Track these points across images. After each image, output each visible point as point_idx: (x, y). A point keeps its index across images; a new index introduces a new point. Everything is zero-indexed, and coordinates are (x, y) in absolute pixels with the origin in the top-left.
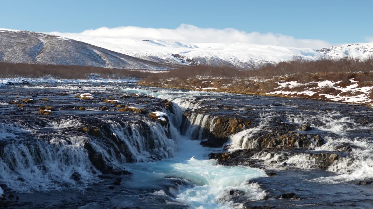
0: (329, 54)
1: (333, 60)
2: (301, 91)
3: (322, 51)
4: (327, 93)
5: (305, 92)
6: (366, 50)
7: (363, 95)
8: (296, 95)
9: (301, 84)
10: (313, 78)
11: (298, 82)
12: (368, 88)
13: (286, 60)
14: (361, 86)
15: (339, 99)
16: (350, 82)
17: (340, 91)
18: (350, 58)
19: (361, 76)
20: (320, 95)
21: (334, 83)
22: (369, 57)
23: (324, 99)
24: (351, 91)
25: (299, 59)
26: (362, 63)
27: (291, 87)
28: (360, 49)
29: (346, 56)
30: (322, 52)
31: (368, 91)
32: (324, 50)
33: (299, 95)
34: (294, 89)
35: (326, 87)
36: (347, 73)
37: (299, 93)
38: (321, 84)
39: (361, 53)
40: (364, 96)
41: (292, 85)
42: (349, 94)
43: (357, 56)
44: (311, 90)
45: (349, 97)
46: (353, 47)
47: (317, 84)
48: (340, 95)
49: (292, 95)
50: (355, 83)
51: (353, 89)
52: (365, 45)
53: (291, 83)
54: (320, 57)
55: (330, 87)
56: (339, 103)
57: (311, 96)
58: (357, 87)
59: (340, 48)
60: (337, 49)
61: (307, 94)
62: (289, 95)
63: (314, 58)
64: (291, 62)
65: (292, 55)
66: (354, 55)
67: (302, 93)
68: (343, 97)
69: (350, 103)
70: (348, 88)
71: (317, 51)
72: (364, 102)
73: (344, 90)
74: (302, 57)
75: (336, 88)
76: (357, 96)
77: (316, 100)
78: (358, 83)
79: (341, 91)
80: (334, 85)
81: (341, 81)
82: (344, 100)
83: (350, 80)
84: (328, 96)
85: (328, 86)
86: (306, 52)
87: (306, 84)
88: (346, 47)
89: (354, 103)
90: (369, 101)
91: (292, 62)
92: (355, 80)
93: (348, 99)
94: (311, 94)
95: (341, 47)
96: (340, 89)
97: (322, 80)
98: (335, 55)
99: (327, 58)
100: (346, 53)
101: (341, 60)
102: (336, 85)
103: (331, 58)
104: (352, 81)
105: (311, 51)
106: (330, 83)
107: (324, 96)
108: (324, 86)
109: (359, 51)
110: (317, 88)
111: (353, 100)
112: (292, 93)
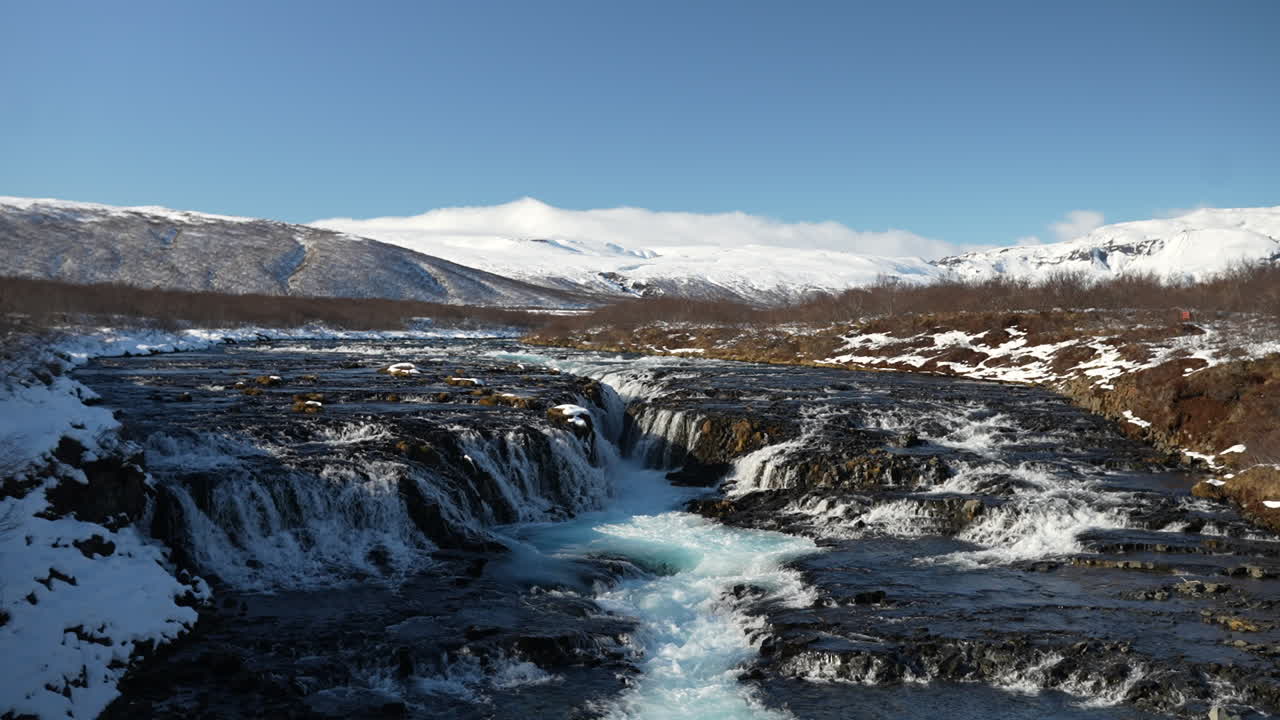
0: (960, 270)
1: (968, 283)
2: (896, 356)
3: (944, 263)
4: (955, 361)
5: (904, 358)
6: (1044, 260)
7: (1037, 364)
8: (883, 364)
9: (896, 340)
10: (924, 325)
11: (888, 335)
12: (1049, 348)
13: (862, 285)
14: (1032, 342)
15: (982, 373)
16: (1008, 334)
17: (985, 356)
18: (1007, 278)
19: (1032, 320)
20: (940, 364)
21: (971, 338)
22: (1051, 277)
23: (950, 374)
24: (1011, 355)
25: (890, 281)
26: (1034, 291)
27: (872, 347)
28: (1031, 259)
29: (997, 273)
30: (944, 267)
31: (1049, 355)
32: (949, 260)
33: (892, 366)
34: (880, 350)
35: (953, 347)
36: (1000, 313)
37: (891, 361)
38: (942, 340)
39: (1033, 267)
40: (1040, 367)
41: (874, 341)
42: (1006, 361)
43: (1024, 275)
44: (918, 354)
45: (1005, 370)
46: (1015, 253)
47: (933, 339)
48: (985, 364)
49: (876, 365)
50: (1019, 336)
51: (1013, 352)
52: (1041, 249)
53: (875, 337)
54: (938, 276)
55: (962, 346)
56: (983, 383)
57: (918, 366)
58: (1023, 346)
59: (984, 256)
60: (977, 258)
61: (908, 362)
62: (869, 365)
63: (925, 280)
64: (873, 289)
65: (874, 273)
66: (1016, 272)
67: (897, 360)
68: (993, 369)
69: (1009, 382)
70: (1004, 349)
71: (932, 263)
72: (1039, 381)
73: (994, 353)
74: (898, 278)
75: (976, 349)
76: (1024, 367)
77: (931, 375)
78: (1025, 337)
79: (988, 356)
80: (970, 342)
81: (986, 332)
82: (995, 376)
83: (1007, 330)
84: (958, 368)
85: (958, 344)
86: (907, 266)
87: (907, 340)
88: (998, 254)
89: (1017, 383)
90: (1052, 378)
91: (876, 290)
92: (1018, 329)
93: (1004, 373)
94: (918, 362)
95: (987, 255)
96: (986, 350)
97: (943, 331)
98: (972, 272)
99: (956, 280)
100: (998, 267)
101: (987, 283)
102: (976, 342)
103: (965, 280)
104: (1012, 331)
105: (918, 262)
106: (961, 338)
107: (949, 366)
108: (949, 343)
109: (1028, 262)
110: (932, 349)
111: (1014, 375)
112: (876, 361)
